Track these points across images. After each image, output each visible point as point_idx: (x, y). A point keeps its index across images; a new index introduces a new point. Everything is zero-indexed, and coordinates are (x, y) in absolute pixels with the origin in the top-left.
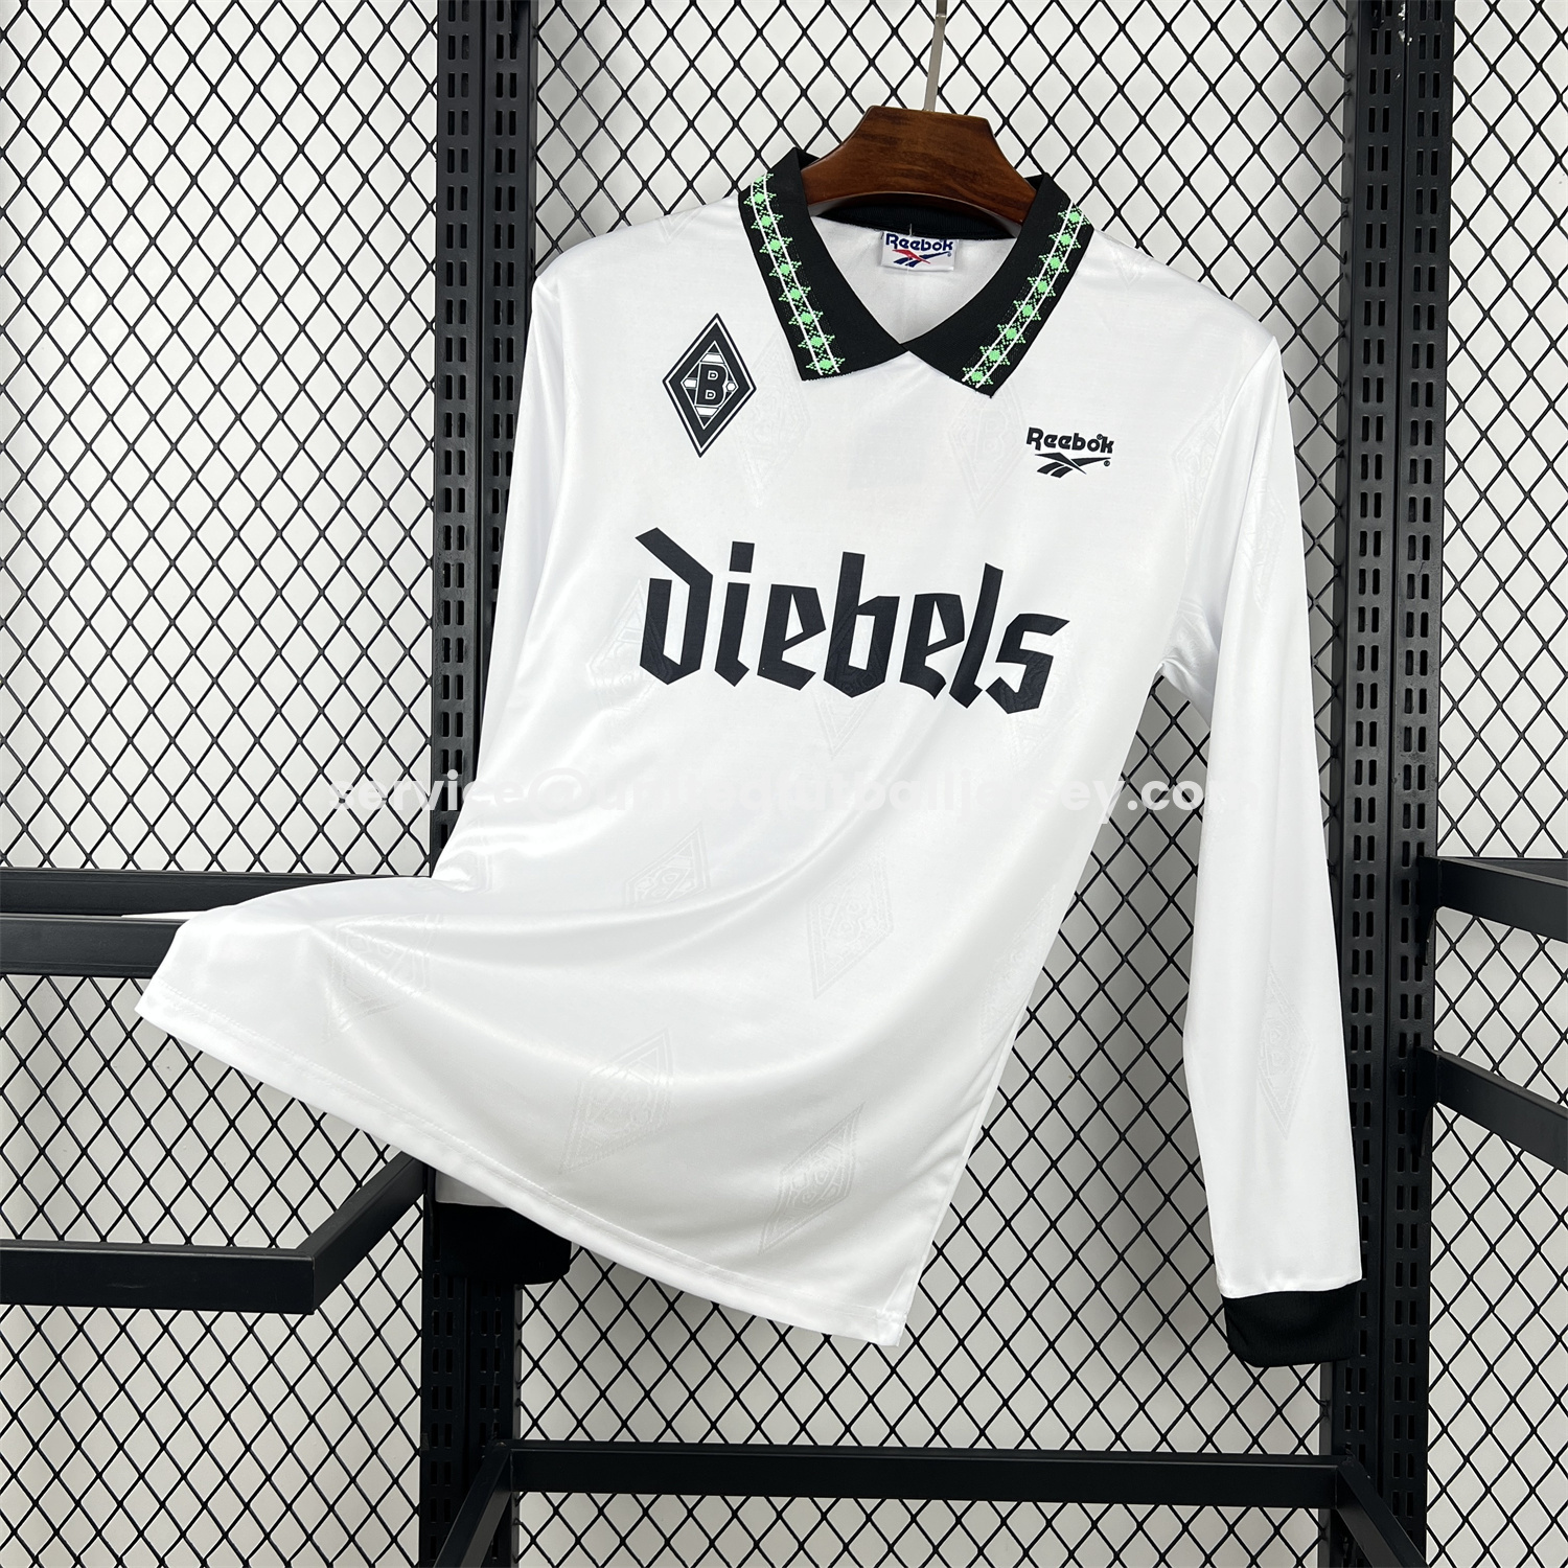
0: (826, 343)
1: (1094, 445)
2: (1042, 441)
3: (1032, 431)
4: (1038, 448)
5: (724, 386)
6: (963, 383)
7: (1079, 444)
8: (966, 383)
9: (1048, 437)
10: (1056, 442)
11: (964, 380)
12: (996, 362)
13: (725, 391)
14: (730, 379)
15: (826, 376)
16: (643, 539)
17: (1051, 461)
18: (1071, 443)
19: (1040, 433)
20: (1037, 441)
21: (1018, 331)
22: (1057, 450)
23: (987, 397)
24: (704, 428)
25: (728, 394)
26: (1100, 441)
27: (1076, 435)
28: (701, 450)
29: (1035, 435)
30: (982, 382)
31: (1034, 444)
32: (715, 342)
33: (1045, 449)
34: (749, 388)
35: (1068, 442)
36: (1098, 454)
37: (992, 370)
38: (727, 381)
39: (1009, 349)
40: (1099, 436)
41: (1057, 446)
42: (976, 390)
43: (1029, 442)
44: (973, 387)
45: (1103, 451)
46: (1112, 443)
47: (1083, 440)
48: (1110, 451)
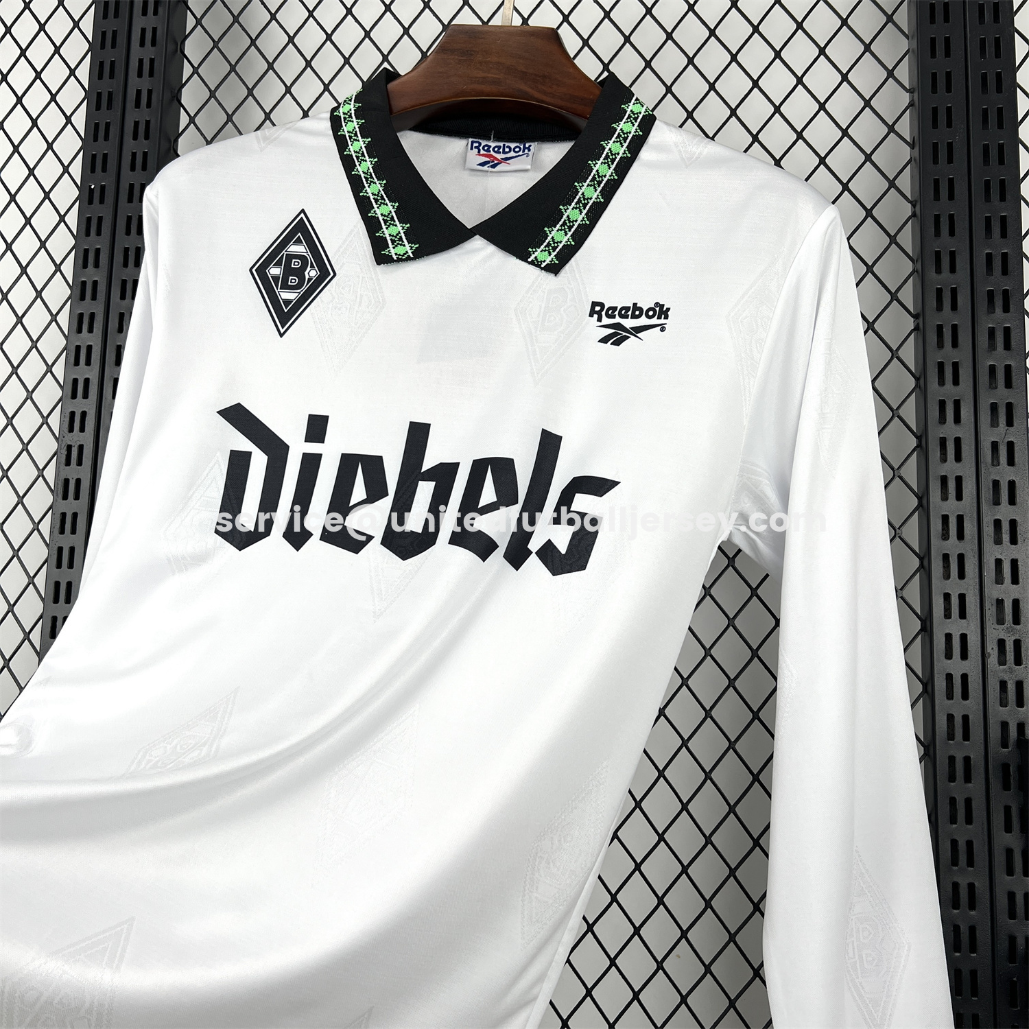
0: (402, 232)
1: (651, 313)
2: (603, 313)
3: (594, 304)
4: (600, 319)
5: (306, 273)
6: (529, 263)
7: (637, 313)
8: (532, 263)
9: (610, 308)
10: (617, 313)
11: (530, 260)
12: (561, 242)
13: (307, 277)
14: (312, 266)
15: (399, 260)
16: (225, 413)
17: (611, 331)
18: (630, 313)
19: (602, 305)
20: (599, 313)
21: (581, 213)
22: (617, 320)
23: (553, 275)
24: (286, 311)
25: (310, 279)
26: (657, 309)
27: (635, 304)
28: (282, 331)
29: (597, 308)
30: (548, 261)
31: (596, 316)
32: (299, 234)
33: (606, 321)
34: (330, 274)
35: (626, 312)
36: (655, 321)
37: (558, 250)
38: (309, 269)
39: (573, 230)
40: (657, 304)
41: (617, 316)
42: (542, 269)
43: (591, 315)
44: (539, 266)
45: (659, 318)
46: (668, 309)
47: (641, 309)
48: (666, 317)
